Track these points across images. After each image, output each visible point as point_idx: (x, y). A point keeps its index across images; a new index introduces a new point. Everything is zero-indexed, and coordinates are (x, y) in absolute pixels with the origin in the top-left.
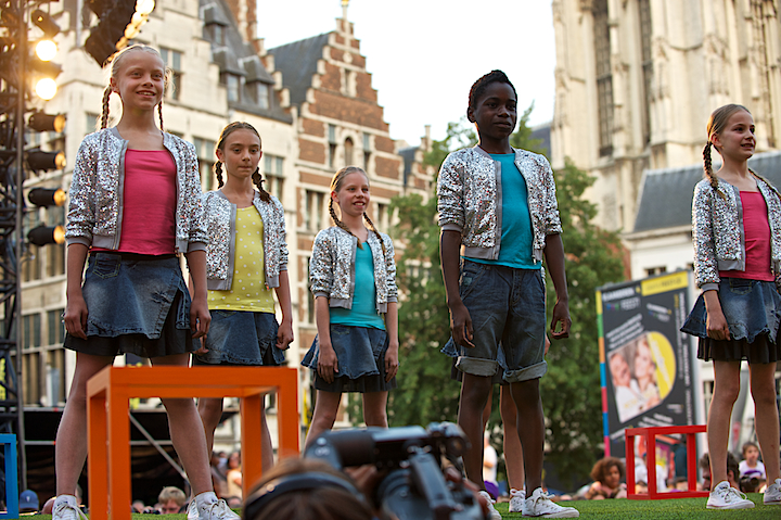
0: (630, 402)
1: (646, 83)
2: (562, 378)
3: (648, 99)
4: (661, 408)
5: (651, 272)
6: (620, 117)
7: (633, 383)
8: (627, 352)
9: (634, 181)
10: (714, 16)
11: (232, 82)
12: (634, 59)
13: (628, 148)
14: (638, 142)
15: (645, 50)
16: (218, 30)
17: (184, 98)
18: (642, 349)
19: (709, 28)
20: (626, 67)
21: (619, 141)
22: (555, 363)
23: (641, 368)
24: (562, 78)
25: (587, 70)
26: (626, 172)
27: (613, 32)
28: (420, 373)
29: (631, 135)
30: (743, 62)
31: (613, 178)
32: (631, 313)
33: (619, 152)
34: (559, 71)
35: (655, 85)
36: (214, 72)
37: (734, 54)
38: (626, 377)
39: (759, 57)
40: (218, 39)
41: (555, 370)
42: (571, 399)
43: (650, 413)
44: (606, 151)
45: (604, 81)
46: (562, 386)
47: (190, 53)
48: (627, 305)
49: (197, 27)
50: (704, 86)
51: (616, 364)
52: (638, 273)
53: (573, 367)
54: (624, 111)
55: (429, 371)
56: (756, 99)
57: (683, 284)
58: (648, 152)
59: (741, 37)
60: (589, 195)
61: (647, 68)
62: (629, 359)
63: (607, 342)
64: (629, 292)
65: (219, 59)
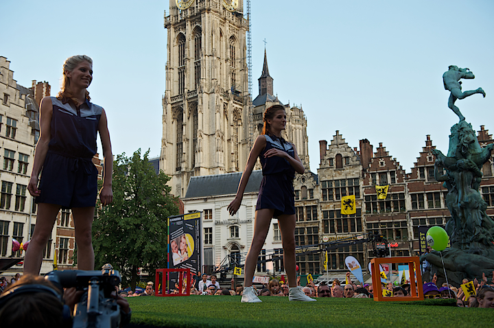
0: (177, 258)
1: (194, 146)
2: (154, 249)
3: (195, 152)
4: (188, 261)
5: (190, 212)
6: (184, 157)
7: (179, 251)
8: (177, 240)
9: (188, 180)
10: (220, 124)
11: (37, 133)
12: (190, 137)
13: (186, 168)
14: (190, 167)
15: (195, 134)
16: (33, 113)
17: (16, 138)
18: (183, 239)
19: (218, 128)
20: (188, 140)
21: (183, 166)
22: (152, 243)
23: (182, 246)
24: (165, 142)
25: (174, 140)
26: (185, 177)
27: (184, 127)
28: (101, 246)
29: (188, 163)
30: (229, 140)
31: (181, 178)
32: (180, 226)
33: (183, 170)
34: (163, 140)
35: (197, 147)
36: (30, 129)
37: (226, 138)
38: (177, 249)
39: (235, 139)
40: (32, 116)
41: (152, 246)
42: (157, 257)
43: (185, 263)
44: (178, 169)
45: (179, 145)
46: (154, 251)
47: (20, 121)
48: (178, 223)
49: (23, 111)
50: (214, 148)
51: (173, 244)
52: (186, 212)
53: (159, 245)
54: (186, 155)
55: (104, 245)
56: (233, 154)
57: (199, 217)
58: (193, 170)
59: (229, 132)
60: (168, 183)
61: (195, 141)
62: (178, 243)
63: (171, 236)
64: (180, 219)
65: (32, 124)
